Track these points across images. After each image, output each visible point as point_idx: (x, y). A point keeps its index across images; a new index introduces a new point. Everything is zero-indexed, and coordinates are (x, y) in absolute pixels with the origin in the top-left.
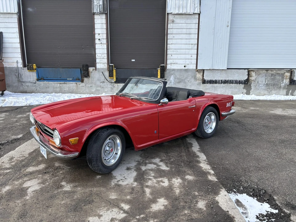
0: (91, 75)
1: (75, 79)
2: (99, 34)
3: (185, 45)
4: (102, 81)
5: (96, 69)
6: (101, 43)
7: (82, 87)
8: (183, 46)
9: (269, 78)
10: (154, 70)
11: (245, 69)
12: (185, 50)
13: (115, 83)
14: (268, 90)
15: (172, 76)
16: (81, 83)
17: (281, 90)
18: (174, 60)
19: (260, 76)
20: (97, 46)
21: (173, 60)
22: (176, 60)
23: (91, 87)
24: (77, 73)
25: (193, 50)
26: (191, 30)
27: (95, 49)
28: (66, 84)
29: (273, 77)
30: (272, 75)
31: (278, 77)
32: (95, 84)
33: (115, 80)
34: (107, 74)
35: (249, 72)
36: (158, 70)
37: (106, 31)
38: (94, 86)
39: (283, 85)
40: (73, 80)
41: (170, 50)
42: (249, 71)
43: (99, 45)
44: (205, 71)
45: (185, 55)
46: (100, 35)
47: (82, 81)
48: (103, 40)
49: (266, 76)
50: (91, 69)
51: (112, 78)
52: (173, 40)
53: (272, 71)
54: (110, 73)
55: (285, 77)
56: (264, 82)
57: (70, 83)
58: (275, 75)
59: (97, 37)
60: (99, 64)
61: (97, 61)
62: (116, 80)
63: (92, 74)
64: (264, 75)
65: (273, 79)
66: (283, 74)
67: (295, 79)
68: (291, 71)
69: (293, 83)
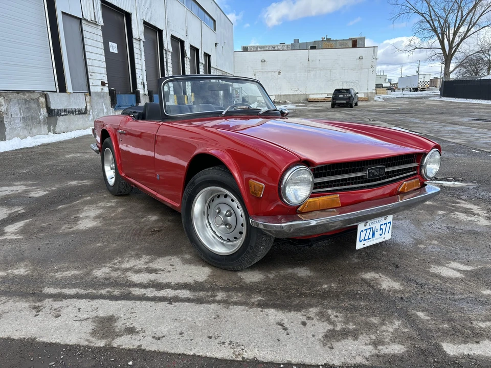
9: (23, 106)
14: (27, 127)
17: (42, 125)
19: (11, 103)
29: (27, 106)
30: (26, 101)
31: (34, 105)
39: (42, 117)
49: (19, 104)
53: (24, 94)
55: (41, 105)
56: (19, 116)
58: (29, 102)
64: (15, 101)
65: (29, 109)
66: (38, 99)
67: (52, 107)
68: (45, 95)
69: (52, 114)
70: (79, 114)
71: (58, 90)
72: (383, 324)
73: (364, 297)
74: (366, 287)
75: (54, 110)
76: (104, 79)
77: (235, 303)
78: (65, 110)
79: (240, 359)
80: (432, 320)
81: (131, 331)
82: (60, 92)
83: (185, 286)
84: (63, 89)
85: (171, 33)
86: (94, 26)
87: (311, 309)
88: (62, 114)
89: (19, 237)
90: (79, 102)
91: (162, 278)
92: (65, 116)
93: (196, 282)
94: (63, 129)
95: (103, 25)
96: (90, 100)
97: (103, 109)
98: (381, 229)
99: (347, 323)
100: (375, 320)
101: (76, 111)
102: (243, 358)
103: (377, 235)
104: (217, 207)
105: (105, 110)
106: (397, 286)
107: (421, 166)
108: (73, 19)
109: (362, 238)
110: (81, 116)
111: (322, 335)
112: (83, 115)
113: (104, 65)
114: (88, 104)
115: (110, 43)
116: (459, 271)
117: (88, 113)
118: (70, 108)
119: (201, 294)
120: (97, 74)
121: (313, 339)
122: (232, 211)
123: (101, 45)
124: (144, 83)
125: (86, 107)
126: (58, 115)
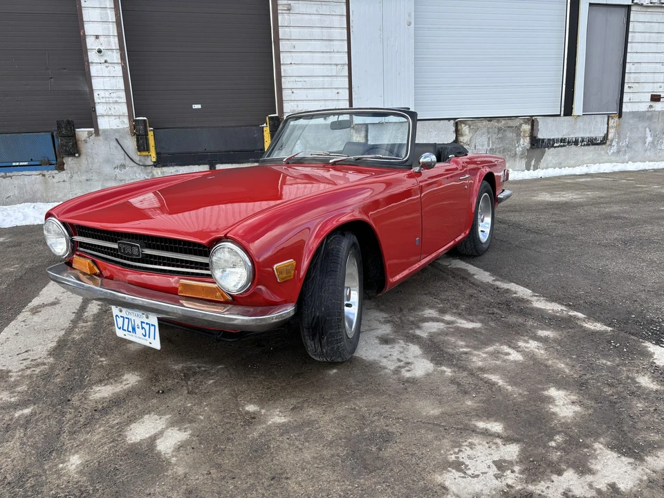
0: (85, 148)
1: (38, 163)
2: (97, 37)
3: (322, 67)
4: (118, 162)
5: (97, 132)
6: (106, 62)
7: (62, 184)
8: (318, 70)
9: (495, 136)
10: (253, 128)
11: (449, 119)
12: (321, 79)
13: (155, 166)
15: (299, 142)
16: (57, 172)
17: (517, 160)
18: (298, 103)
19: (478, 133)
20: (94, 70)
21: (296, 103)
22: (305, 103)
23: (89, 182)
24: (43, 144)
25: (339, 79)
26: (333, 30)
27: (87, 78)
28: (11, 177)
29: (500, 135)
30: (500, 129)
31: (510, 135)
32: (99, 174)
33: (154, 160)
34: (131, 143)
35: (456, 125)
36: (265, 129)
37: (115, 28)
38: (95, 177)
39: (519, 150)
40: (31, 166)
41: (288, 79)
42: (457, 123)
43: (99, 66)
44: (369, 126)
45: (322, 91)
46: (101, 39)
47: (61, 167)
48: (110, 53)
49: (489, 133)
50: (82, 133)
51: (146, 153)
52: (293, 54)
53: (498, 122)
54: (141, 141)
55: (522, 134)
56: (486, 147)
57: (21, 173)
58: (505, 131)
59: (91, 43)
60: (106, 119)
61: (100, 109)
62: (157, 159)
63: (88, 145)
64: (485, 130)
65: (502, 139)
66: (518, 128)
67: (540, 136)
68: (532, 121)
69: (538, 145)
70: (588, 145)
71: (562, 113)
75: (543, 139)
78: (563, 140)
82: (565, 115)
84: (568, 111)
86: (659, 10)
88: (556, 145)
90: (594, 128)
92: (560, 148)
96: (619, 126)
97: (645, 138)
101: (583, 141)
105: (649, 139)
108: (613, 9)
110: (592, 147)
112: (597, 146)
114: (612, 130)
117: (608, 143)
118: (572, 136)
120: (644, 85)
125: (607, 135)
126: (548, 147)
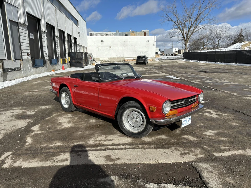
39: (0, 73)
67: (5, 68)
68: (2, 62)
69: (5, 71)
70: (17, 70)
71: (7, 59)
72: (195, 150)
73: (186, 143)
74: (186, 140)
75: (6, 69)
76: (28, 52)
77: (147, 148)
78: (11, 69)
79: (158, 163)
80: (209, 148)
81: (118, 159)
82: (8, 59)
83: (126, 144)
84: (9, 58)
85: (58, 28)
86: (24, 26)
87: (172, 148)
88: (10, 71)
89: (42, 132)
90: (17, 64)
91: (116, 142)
93: (129, 143)
94: (10, 79)
95: (28, 25)
97: (28, 67)
98: (188, 120)
99: (185, 151)
100: (193, 149)
102: (159, 163)
103: (187, 122)
104: (132, 115)
105: (29, 68)
106: (195, 139)
107: (198, 98)
108: (14, 23)
109: (183, 124)
110: (18, 71)
111: (179, 154)
113: (29, 45)
114: (21, 65)
115: (30, 34)
116: (212, 133)
117: (21, 70)
118: (13, 67)
119: (133, 146)
120: (25, 50)
121: (177, 156)
122: (138, 116)
123: (27, 36)
124: (47, 53)
125: (21, 66)
126: (8, 72)
